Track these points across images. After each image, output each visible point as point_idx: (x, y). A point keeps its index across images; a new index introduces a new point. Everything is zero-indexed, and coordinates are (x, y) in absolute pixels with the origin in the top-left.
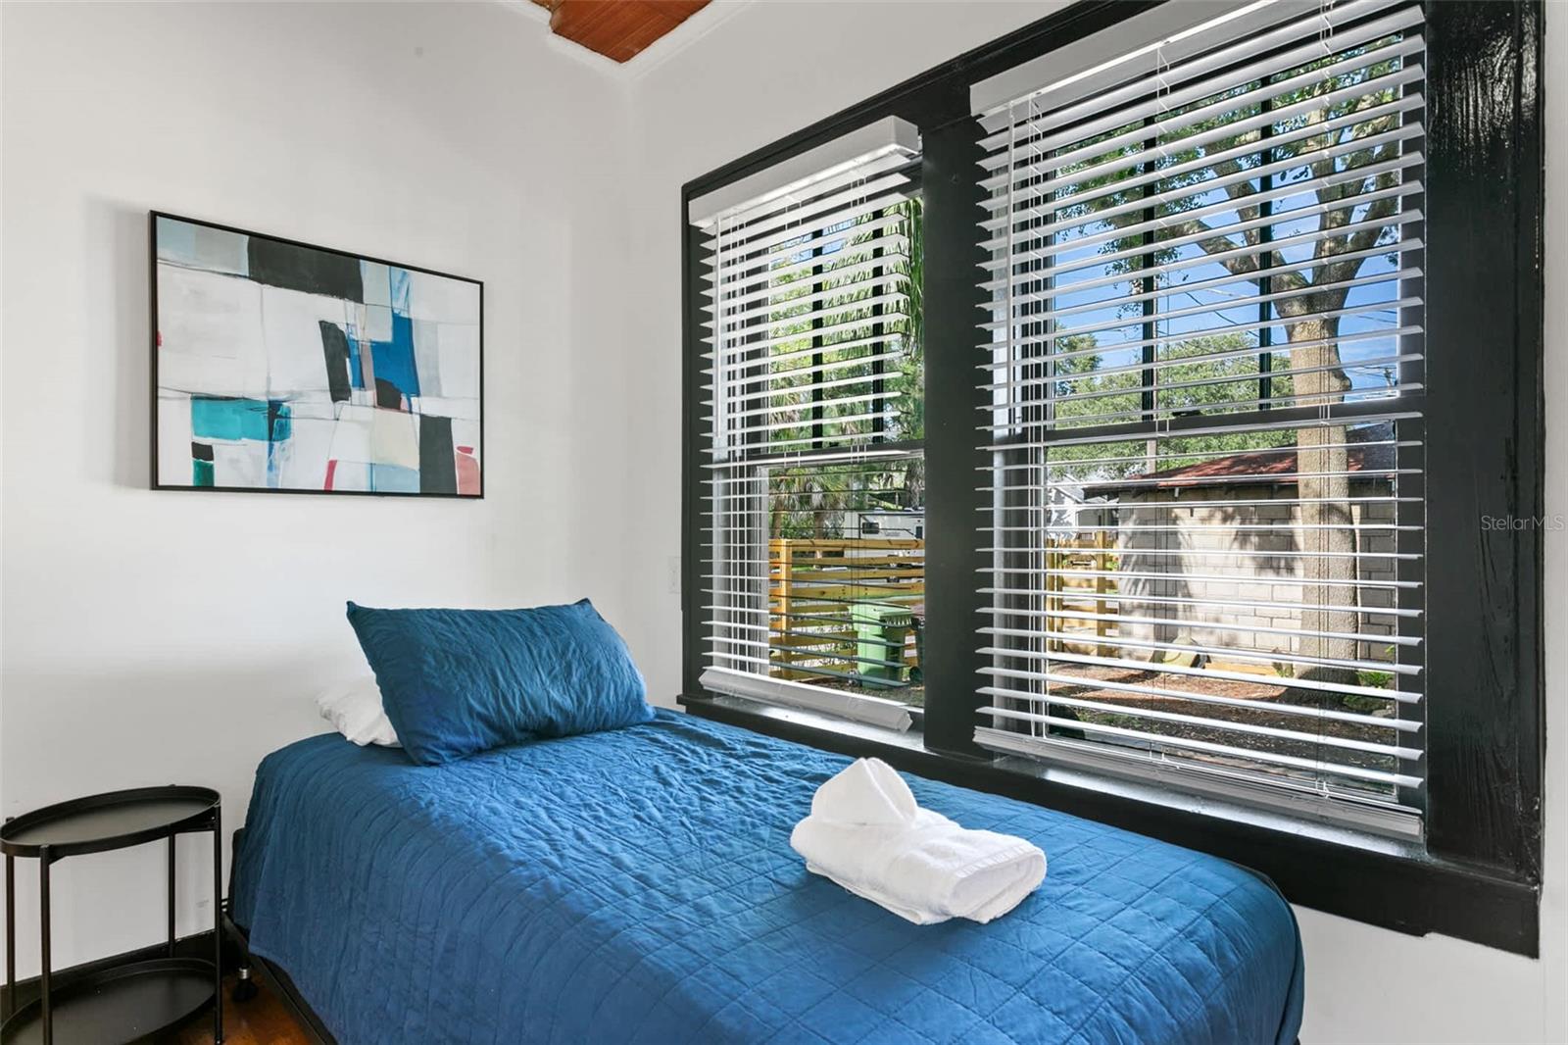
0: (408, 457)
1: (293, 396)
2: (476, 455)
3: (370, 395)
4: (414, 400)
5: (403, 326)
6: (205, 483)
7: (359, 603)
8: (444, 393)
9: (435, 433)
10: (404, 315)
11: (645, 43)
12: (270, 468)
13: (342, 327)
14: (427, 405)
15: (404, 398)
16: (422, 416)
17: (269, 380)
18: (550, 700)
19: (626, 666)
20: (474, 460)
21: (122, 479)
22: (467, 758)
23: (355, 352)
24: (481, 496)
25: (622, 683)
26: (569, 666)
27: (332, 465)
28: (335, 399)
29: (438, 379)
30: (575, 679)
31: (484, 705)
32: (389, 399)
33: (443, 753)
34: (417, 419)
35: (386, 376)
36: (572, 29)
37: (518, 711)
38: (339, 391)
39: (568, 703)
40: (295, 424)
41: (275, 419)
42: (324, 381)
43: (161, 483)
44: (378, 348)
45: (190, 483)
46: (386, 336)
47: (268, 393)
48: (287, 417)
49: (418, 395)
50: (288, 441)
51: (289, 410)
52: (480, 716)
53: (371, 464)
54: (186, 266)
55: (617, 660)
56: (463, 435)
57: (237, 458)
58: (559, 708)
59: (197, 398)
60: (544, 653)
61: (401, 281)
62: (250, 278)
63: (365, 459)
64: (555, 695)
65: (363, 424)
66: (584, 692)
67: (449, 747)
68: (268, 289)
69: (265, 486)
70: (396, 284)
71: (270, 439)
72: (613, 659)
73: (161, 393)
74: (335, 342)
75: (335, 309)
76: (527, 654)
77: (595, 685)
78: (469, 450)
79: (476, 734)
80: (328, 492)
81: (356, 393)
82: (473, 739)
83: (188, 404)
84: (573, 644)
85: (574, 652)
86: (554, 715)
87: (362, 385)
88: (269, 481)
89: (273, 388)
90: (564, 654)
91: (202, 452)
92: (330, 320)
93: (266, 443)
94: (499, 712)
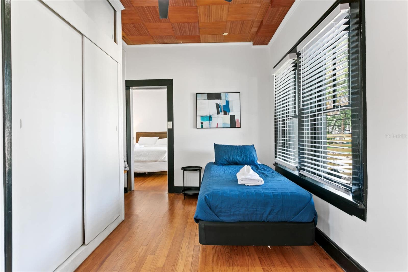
0: (228, 122)
1: (213, 114)
2: (239, 121)
3: (223, 113)
4: (229, 113)
5: (227, 102)
6: (202, 127)
7: (216, 143)
8: (234, 111)
9: (233, 118)
10: (228, 100)
11: (269, 41)
12: (210, 125)
13: (219, 104)
14: (231, 114)
15: (228, 113)
16: (231, 116)
17: (209, 113)
18: (237, 159)
19: (253, 155)
20: (239, 122)
21: (194, 128)
22: (223, 165)
23: (220, 107)
24: (240, 127)
25: (251, 158)
26: (242, 154)
27: (218, 124)
28: (218, 114)
29: (233, 109)
30: (242, 156)
31: (226, 158)
32: (225, 113)
33: (220, 164)
34: (230, 116)
35: (225, 110)
36: (255, 44)
37: (231, 160)
38: (218, 113)
39: (240, 160)
40: (213, 118)
41: (210, 118)
42: (216, 112)
43: (198, 127)
44: (224, 106)
45: (200, 127)
46: (225, 104)
47: (209, 115)
48: (212, 118)
49: (230, 112)
50: (212, 121)
51: (212, 117)
52: (225, 160)
53: (223, 123)
54: (200, 99)
55: (251, 154)
56: (237, 118)
57: (206, 124)
58: (238, 160)
59: (201, 116)
60: (238, 152)
61: (227, 95)
62: (207, 99)
63: (222, 123)
64: (238, 158)
65: (222, 117)
66: (244, 159)
67: (220, 163)
68: (209, 100)
69: (209, 127)
70: (226, 96)
71: (210, 121)
72: (250, 154)
73: (197, 116)
74: (218, 106)
75: (218, 101)
76: (235, 152)
77: (246, 158)
78: (238, 120)
79: (225, 162)
80: (217, 128)
81: (221, 113)
82: (224, 163)
83: (200, 117)
84: (244, 151)
85: (243, 152)
86: (237, 161)
87: (221, 112)
88: (210, 127)
89: (210, 114)
90: (241, 152)
91: (202, 123)
92: (217, 103)
93: (209, 121)
94: (228, 159)
